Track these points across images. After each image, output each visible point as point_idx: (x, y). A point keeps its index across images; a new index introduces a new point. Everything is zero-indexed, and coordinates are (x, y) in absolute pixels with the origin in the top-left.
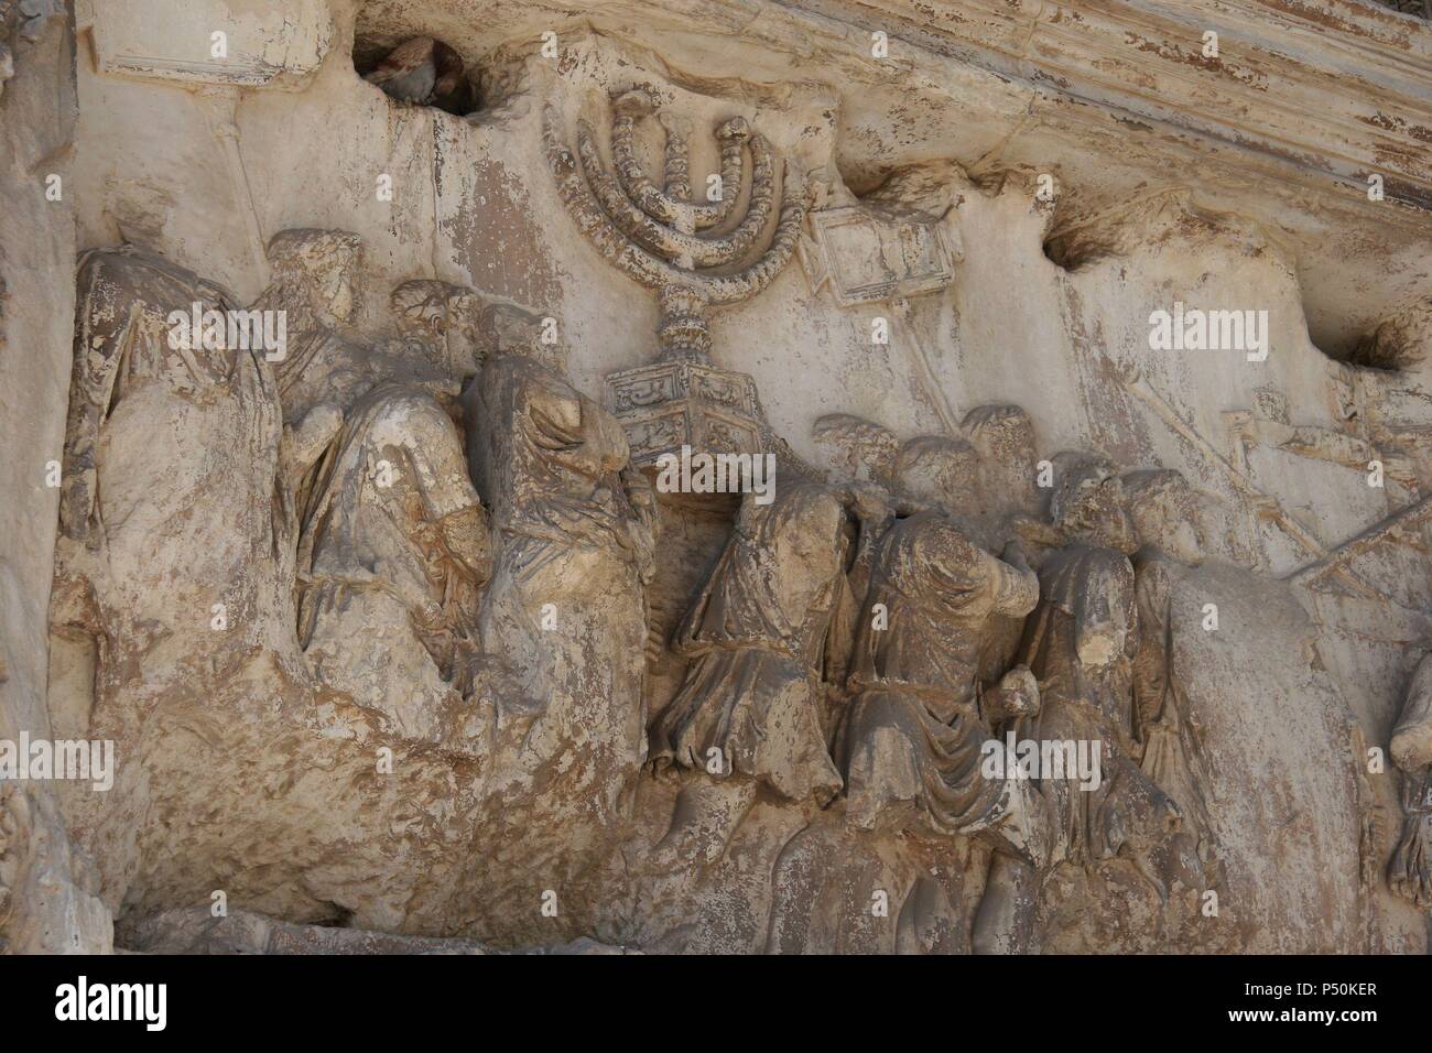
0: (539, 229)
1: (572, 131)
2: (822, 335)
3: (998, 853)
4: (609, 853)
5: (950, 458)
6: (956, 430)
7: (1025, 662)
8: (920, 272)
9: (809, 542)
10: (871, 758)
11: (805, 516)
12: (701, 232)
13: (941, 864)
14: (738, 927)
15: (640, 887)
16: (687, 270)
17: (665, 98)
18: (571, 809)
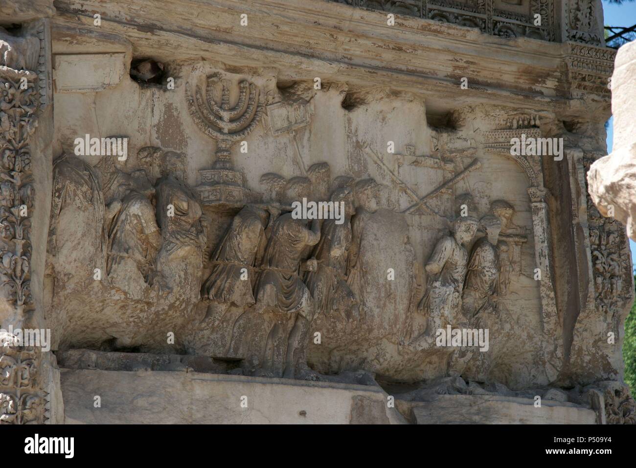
0: (182, 124)
1: (194, 88)
2: (266, 146)
3: (298, 316)
4: (188, 323)
5: (301, 185)
6: (305, 173)
7: (314, 256)
8: (300, 121)
9: (251, 235)
10: (264, 294)
11: (251, 228)
12: (232, 121)
13: (282, 320)
14: (222, 344)
15: (196, 333)
16: (226, 134)
17: (224, 75)
18: (178, 314)
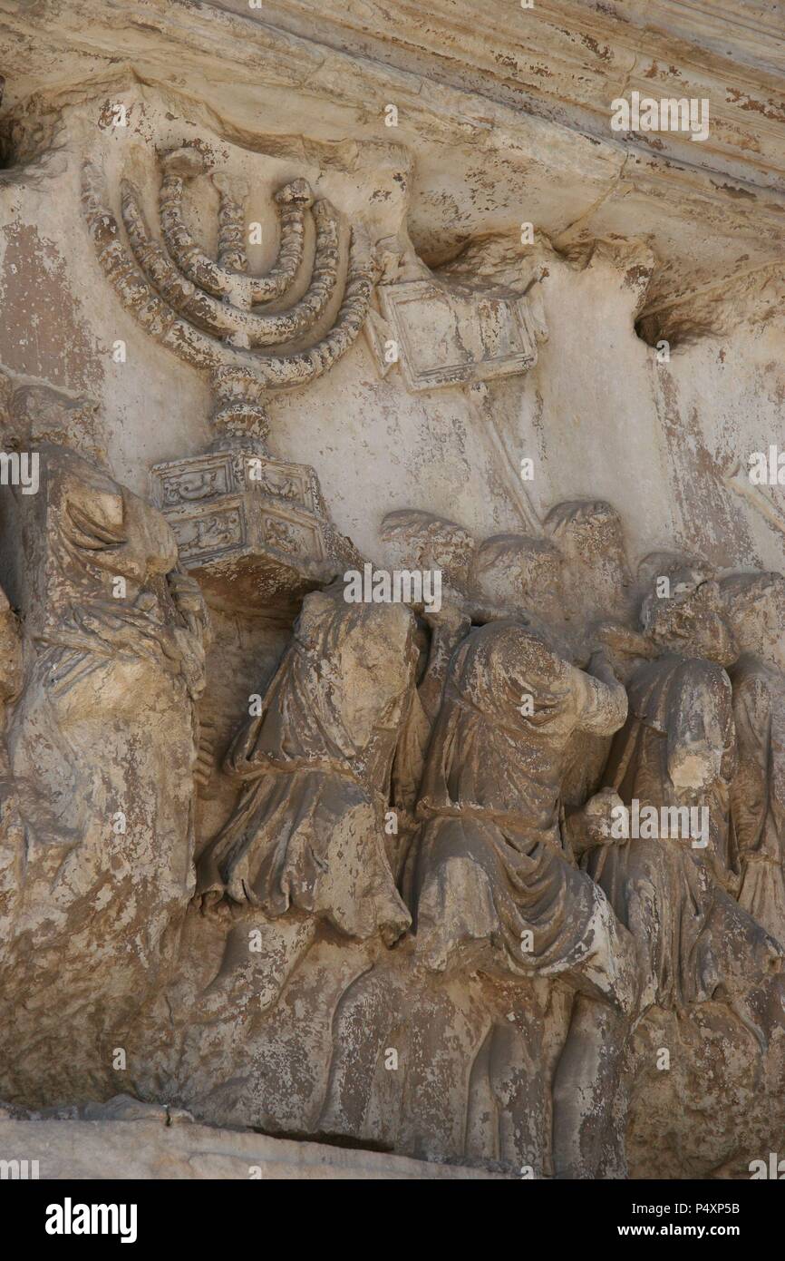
0: (78, 302)
1: (114, 192)
2: (391, 421)
3: (581, 996)
5: (531, 559)
6: (538, 527)
7: (612, 786)
8: (499, 353)
9: (376, 652)
10: (442, 892)
11: (372, 624)
12: (257, 306)
13: (520, 1009)
14: (295, 1080)
15: (185, 1037)
16: (242, 349)
17: (218, 156)
18: (109, 950)
